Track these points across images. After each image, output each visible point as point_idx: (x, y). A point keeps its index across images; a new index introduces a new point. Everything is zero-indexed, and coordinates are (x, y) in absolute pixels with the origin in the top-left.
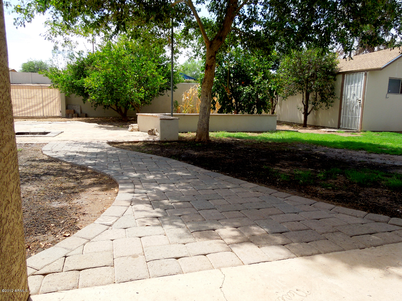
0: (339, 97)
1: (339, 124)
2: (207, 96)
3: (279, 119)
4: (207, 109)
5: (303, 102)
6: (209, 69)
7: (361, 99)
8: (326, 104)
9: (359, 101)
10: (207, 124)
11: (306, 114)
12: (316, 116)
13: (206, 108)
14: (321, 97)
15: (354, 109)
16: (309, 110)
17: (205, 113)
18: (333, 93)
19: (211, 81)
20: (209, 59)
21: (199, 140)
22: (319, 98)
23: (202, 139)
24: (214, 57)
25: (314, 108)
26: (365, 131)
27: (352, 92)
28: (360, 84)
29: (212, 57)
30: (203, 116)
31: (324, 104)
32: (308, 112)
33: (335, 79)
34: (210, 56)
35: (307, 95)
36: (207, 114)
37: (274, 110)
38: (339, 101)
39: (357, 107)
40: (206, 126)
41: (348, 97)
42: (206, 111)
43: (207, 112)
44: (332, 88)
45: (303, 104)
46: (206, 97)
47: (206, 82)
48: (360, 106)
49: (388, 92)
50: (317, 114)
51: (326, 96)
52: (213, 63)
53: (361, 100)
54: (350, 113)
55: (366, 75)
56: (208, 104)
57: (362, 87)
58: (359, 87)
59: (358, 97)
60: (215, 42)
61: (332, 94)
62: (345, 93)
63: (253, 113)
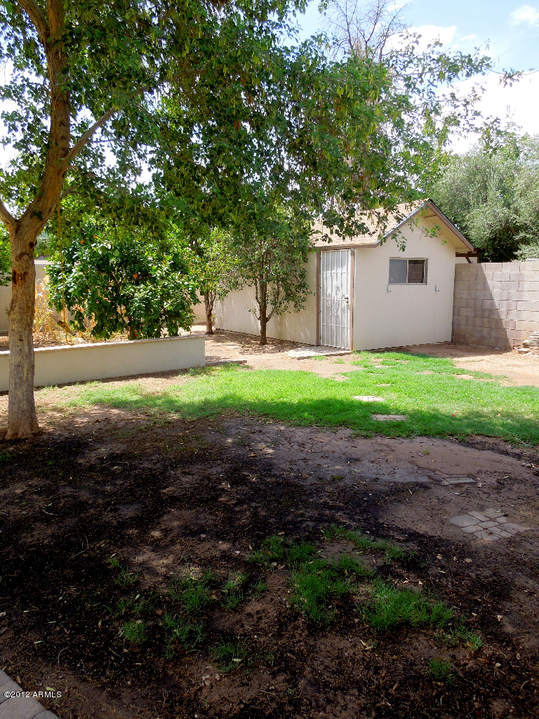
0: (314, 291)
1: (318, 338)
2: (21, 340)
3: (222, 325)
4: (25, 369)
5: (257, 298)
6: (20, 281)
7: (348, 296)
8: (294, 303)
9: (346, 300)
10: (27, 400)
11: (264, 320)
12: (281, 323)
13: (23, 367)
14: (286, 291)
15: (339, 313)
16: (268, 313)
17: (21, 378)
18: (305, 284)
19: (27, 307)
20: (17, 261)
21: (13, 436)
22: (283, 294)
23: (20, 434)
24: (28, 254)
25: (276, 311)
26: (359, 352)
27: (335, 282)
28: (345, 271)
29: (22, 255)
30: (16, 384)
31: (292, 304)
32: (267, 316)
33: (305, 260)
34: (19, 252)
35: (263, 288)
36: (24, 379)
37: (211, 311)
38: (315, 298)
39: (343, 310)
40: (25, 406)
41: (329, 291)
42: (22, 372)
43: (25, 375)
44: (302, 276)
45: (258, 301)
46: (19, 343)
47: (16, 309)
48: (348, 308)
49: (390, 282)
50: (281, 319)
51: (293, 289)
52: (26, 267)
53: (349, 299)
54: (333, 319)
55: (353, 254)
56: (25, 357)
57: (349, 275)
58: (344, 275)
59: (345, 292)
60: (27, 221)
61: (302, 286)
62: (323, 283)
63: (158, 334)
